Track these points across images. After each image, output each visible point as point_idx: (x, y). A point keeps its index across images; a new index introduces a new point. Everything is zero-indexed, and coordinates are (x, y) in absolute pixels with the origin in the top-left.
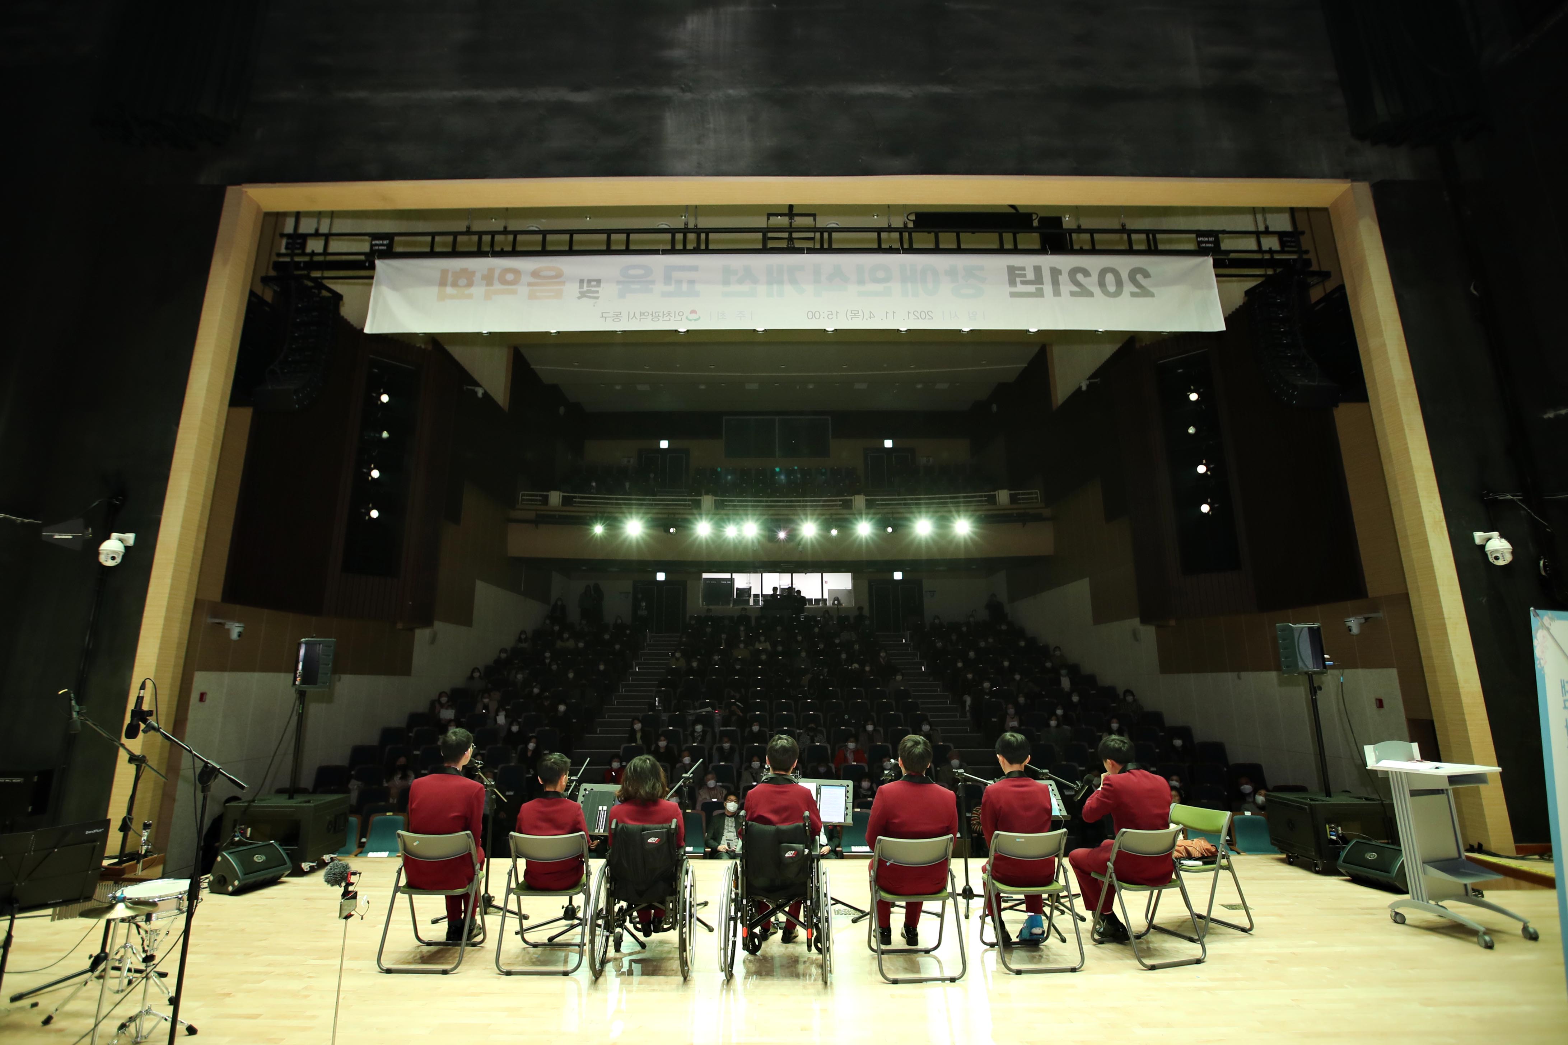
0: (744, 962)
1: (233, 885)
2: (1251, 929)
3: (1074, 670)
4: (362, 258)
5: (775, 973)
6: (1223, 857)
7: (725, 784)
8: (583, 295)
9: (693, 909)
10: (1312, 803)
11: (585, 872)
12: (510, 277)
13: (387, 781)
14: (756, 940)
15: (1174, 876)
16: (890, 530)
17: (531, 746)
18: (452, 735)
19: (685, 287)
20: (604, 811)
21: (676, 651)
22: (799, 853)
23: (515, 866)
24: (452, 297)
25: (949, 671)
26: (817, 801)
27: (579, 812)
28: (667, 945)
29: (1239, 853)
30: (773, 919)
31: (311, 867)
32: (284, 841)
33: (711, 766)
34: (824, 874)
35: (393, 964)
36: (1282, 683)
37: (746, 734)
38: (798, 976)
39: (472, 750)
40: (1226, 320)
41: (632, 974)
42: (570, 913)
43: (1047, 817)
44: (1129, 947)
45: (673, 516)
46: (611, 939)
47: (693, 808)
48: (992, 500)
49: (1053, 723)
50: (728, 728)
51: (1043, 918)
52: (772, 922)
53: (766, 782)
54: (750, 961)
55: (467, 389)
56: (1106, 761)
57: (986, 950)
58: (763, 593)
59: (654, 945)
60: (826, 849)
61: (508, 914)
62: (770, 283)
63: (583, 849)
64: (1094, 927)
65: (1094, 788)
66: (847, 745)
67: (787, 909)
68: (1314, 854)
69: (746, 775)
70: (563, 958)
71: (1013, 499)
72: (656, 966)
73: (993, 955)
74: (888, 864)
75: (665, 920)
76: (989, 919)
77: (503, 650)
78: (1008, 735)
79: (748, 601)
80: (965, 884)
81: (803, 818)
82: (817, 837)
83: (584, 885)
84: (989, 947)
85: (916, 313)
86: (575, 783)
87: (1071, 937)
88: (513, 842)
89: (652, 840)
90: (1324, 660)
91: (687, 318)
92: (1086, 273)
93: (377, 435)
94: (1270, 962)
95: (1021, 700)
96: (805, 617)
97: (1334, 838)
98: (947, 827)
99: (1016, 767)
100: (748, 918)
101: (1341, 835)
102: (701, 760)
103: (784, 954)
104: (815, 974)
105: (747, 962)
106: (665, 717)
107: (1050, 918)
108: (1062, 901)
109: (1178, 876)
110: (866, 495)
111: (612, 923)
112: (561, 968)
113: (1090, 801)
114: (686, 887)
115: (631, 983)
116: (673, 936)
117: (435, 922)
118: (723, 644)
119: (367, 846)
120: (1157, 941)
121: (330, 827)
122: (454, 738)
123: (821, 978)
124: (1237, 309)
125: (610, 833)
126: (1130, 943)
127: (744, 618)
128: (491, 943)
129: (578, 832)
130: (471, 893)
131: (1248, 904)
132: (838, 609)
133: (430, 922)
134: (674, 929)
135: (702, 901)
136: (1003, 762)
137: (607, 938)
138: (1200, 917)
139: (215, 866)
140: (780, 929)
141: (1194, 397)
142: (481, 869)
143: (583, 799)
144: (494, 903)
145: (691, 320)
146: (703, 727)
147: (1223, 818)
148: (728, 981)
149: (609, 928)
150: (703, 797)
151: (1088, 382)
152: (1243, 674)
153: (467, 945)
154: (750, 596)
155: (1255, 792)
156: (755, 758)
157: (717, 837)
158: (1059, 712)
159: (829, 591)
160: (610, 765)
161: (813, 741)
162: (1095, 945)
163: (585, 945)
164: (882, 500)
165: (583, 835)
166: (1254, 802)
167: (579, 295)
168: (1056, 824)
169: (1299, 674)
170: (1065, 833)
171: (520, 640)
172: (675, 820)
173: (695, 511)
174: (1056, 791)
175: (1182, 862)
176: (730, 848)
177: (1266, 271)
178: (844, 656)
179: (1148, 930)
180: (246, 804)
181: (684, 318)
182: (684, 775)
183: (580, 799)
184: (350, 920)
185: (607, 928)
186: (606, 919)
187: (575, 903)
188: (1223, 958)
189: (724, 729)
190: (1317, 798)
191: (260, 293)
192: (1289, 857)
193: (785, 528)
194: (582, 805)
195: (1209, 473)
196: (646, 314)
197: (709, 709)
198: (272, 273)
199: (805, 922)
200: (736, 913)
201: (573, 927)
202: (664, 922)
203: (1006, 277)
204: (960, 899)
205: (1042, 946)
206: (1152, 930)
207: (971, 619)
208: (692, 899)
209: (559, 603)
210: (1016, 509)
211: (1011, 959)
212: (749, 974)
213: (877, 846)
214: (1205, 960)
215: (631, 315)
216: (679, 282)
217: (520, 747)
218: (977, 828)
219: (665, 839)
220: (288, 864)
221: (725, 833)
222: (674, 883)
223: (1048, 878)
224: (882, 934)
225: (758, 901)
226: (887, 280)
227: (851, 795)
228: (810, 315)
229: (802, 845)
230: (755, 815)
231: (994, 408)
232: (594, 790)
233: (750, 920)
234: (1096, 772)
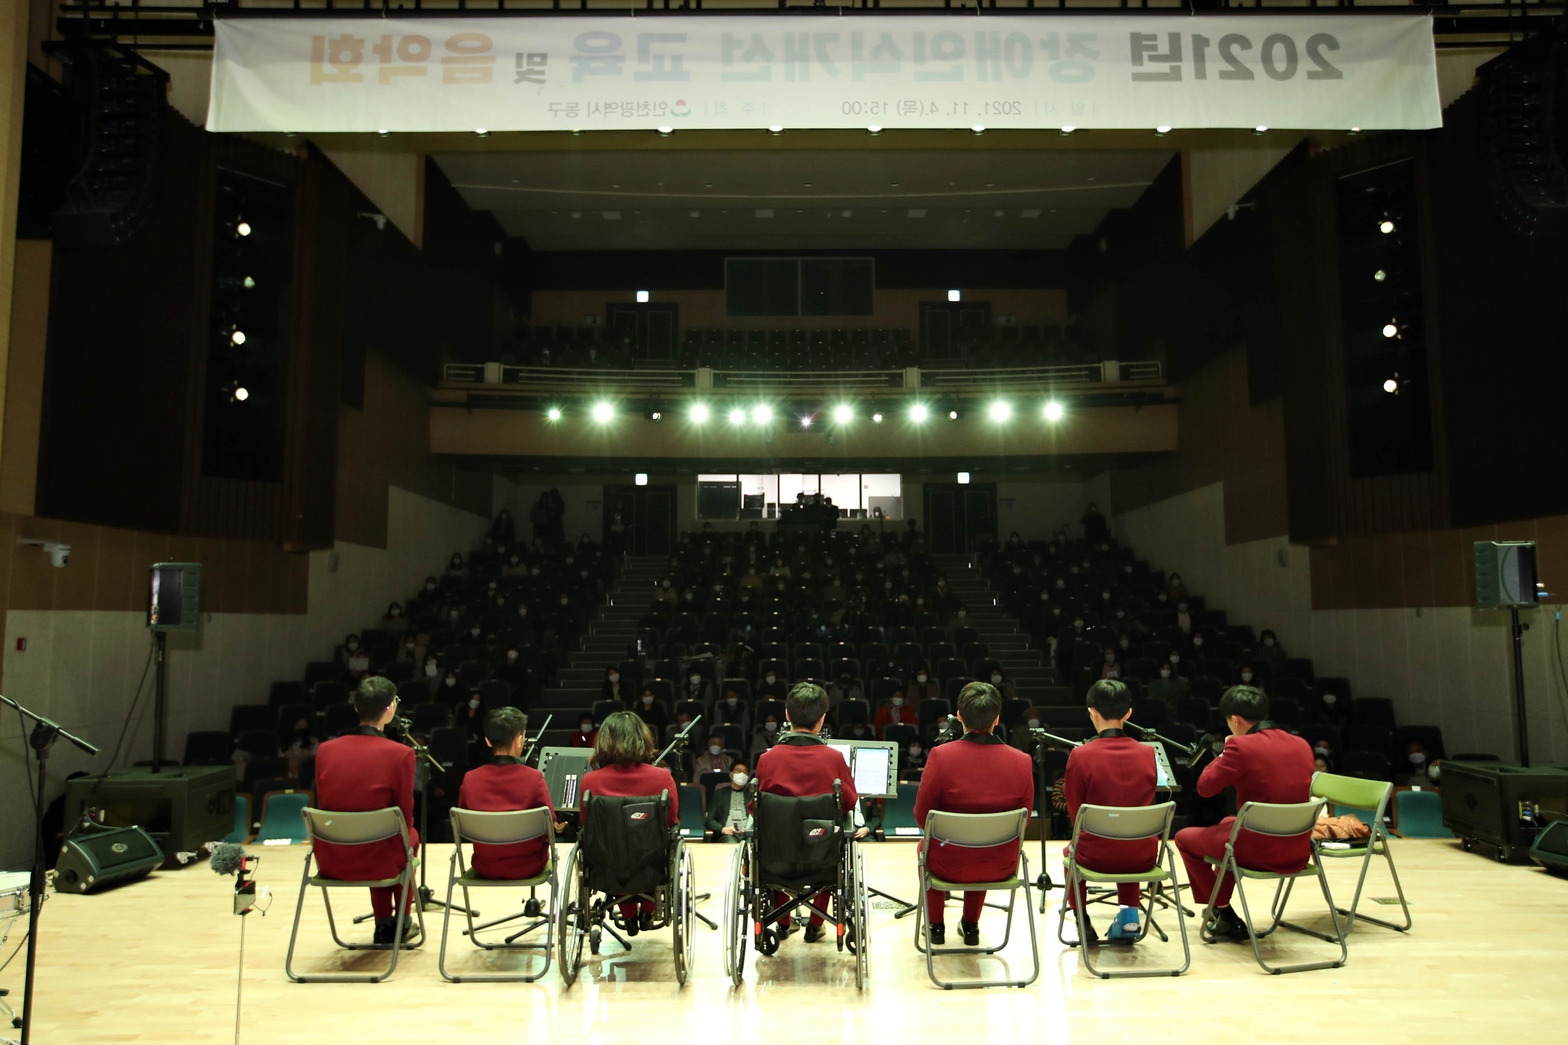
0: (757, 964)
1: (87, 882)
2: (1407, 928)
3: (1196, 605)
4: (193, 15)
5: (796, 978)
6: (1378, 839)
7: (731, 751)
8: (522, 77)
9: (690, 902)
10: (1502, 774)
11: (550, 857)
12: (415, 49)
13: (283, 751)
14: (772, 939)
15: (1311, 861)
16: (953, 415)
17: (474, 703)
18: (368, 685)
19: (668, 65)
20: (574, 781)
21: (663, 579)
22: (827, 831)
23: (459, 851)
24: (332, 78)
25: (1029, 605)
26: (851, 768)
27: (541, 782)
28: (658, 946)
29: (1399, 837)
30: (793, 914)
31: (189, 858)
32: (151, 826)
33: (712, 727)
34: (859, 857)
35: (308, 972)
36: (1477, 621)
37: (758, 687)
38: (825, 981)
39: (396, 704)
40: (1447, 113)
41: (614, 980)
42: (533, 908)
43: (1150, 787)
44: (1249, 948)
45: (656, 396)
46: (586, 939)
47: (689, 781)
48: (1095, 374)
49: (1165, 673)
50: (735, 679)
51: (1140, 912)
52: (792, 918)
53: (783, 744)
54: (765, 964)
55: (362, 217)
56: (1230, 718)
57: (1066, 951)
58: (781, 502)
59: (642, 945)
60: (862, 832)
61: (452, 911)
62: (790, 59)
63: (547, 826)
64: (1205, 923)
65: (1214, 755)
66: (891, 701)
67: (812, 901)
68: (1499, 838)
69: (758, 739)
70: (525, 962)
71: (1125, 374)
72: (645, 970)
73: (1075, 955)
74: (942, 845)
75: (655, 915)
76: (1070, 914)
77: (430, 580)
78: (1103, 683)
79: (760, 512)
80: (1041, 872)
81: (832, 788)
82: (851, 812)
83: (550, 873)
84: (1069, 946)
85: (996, 105)
86: (533, 746)
87: (1174, 936)
88: (456, 820)
89: (636, 816)
90: (1537, 590)
91: (672, 112)
92: (1245, 43)
93: (238, 283)
94: (1429, 966)
95: (1125, 643)
96: (838, 534)
97: (1528, 818)
98: (1020, 799)
99: (1113, 724)
100: (762, 911)
101: (1537, 815)
102: (699, 716)
103: (808, 955)
104: (846, 978)
105: (761, 965)
106: (650, 665)
107: (1148, 913)
108: (1165, 892)
109: (1317, 861)
110: (921, 367)
111: (587, 918)
112: (523, 974)
113: (1208, 771)
114: (681, 875)
115: (613, 991)
116: (665, 935)
117: (358, 921)
118: (728, 569)
119: (262, 832)
120: (1285, 940)
121: (212, 807)
122: (371, 689)
123: (855, 983)
124: (1462, 97)
125: (582, 808)
126: (1250, 944)
127: (755, 535)
128: (432, 945)
129: (540, 807)
130: (404, 883)
131: (1406, 898)
132: (882, 523)
133: (352, 922)
134: (668, 925)
135: (703, 893)
136: (1097, 717)
137: (581, 937)
138: (1342, 912)
139: (60, 859)
140: (803, 925)
141: (1387, 227)
142: (415, 854)
143: (544, 766)
144: (434, 898)
145: (677, 115)
146: (702, 677)
147: (1382, 790)
148: (737, 987)
149: (583, 924)
150: (703, 766)
151: (1237, 207)
152: (1425, 611)
153: (401, 948)
154: (762, 505)
155: (1429, 762)
156: (771, 718)
157: (721, 816)
158: (1174, 659)
159: (871, 499)
160: (579, 727)
161: (846, 695)
162: (1205, 945)
163: (553, 946)
164: (943, 374)
165: (547, 810)
166: (1427, 774)
167: (516, 77)
168: (1162, 796)
169: (1500, 608)
170: (1173, 806)
171: (452, 566)
172: (665, 791)
173: (686, 390)
174: (1164, 755)
175: (1323, 844)
176: (737, 830)
177: (1512, 36)
178: (888, 585)
179: (1274, 927)
180: (95, 780)
181: (667, 111)
182: (677, 736)
183: (541, 766)
184: (248, 915)
185: (581, 925)
186: (580, 913)
187: (539, 897)
188: (1367, 961)
189: (730, 680)
190: (1509, 768)
191: (42, 67)
192: (1465, 842)
193: (810, 413)
194: (544, 774)
195: (1399, 337)
196: (614, 106)
197: (709, 655)
198: (57, 37)
199: (834, 914)
200: (746, 906)
201: (536, 925)
202: (654, 917)
203: (1127, 50)
204: (1034, 890)
205: (1137, 945)
206: (1278, 927)
207: (1061, 537)
208: (689, 889)
209: (504, 516)
210: (1129, 387)
211: (1096, 961)
212: (763, 979)
213: (929, 822)
214: (1345, 963)
215: (593, 108)
216: (660, 58)
217: (458, 706)
218: (1059, 806)
219: (653, 813)
220: (159, 854)
221: (732, 812)
222: (666, 869)
223: (1149, 863)
224: (933, 931)
225: (775, 891)
226: (957, 54)
227: (895, 760)
228: (847, 107)
229: (831, 821)
230: (770, 785)
231: (1103, 245)
232: (559, 754)
233: (764, 914)
234: (1219, 736)
